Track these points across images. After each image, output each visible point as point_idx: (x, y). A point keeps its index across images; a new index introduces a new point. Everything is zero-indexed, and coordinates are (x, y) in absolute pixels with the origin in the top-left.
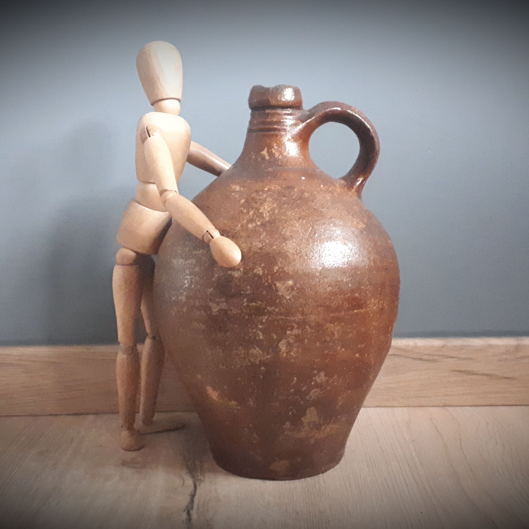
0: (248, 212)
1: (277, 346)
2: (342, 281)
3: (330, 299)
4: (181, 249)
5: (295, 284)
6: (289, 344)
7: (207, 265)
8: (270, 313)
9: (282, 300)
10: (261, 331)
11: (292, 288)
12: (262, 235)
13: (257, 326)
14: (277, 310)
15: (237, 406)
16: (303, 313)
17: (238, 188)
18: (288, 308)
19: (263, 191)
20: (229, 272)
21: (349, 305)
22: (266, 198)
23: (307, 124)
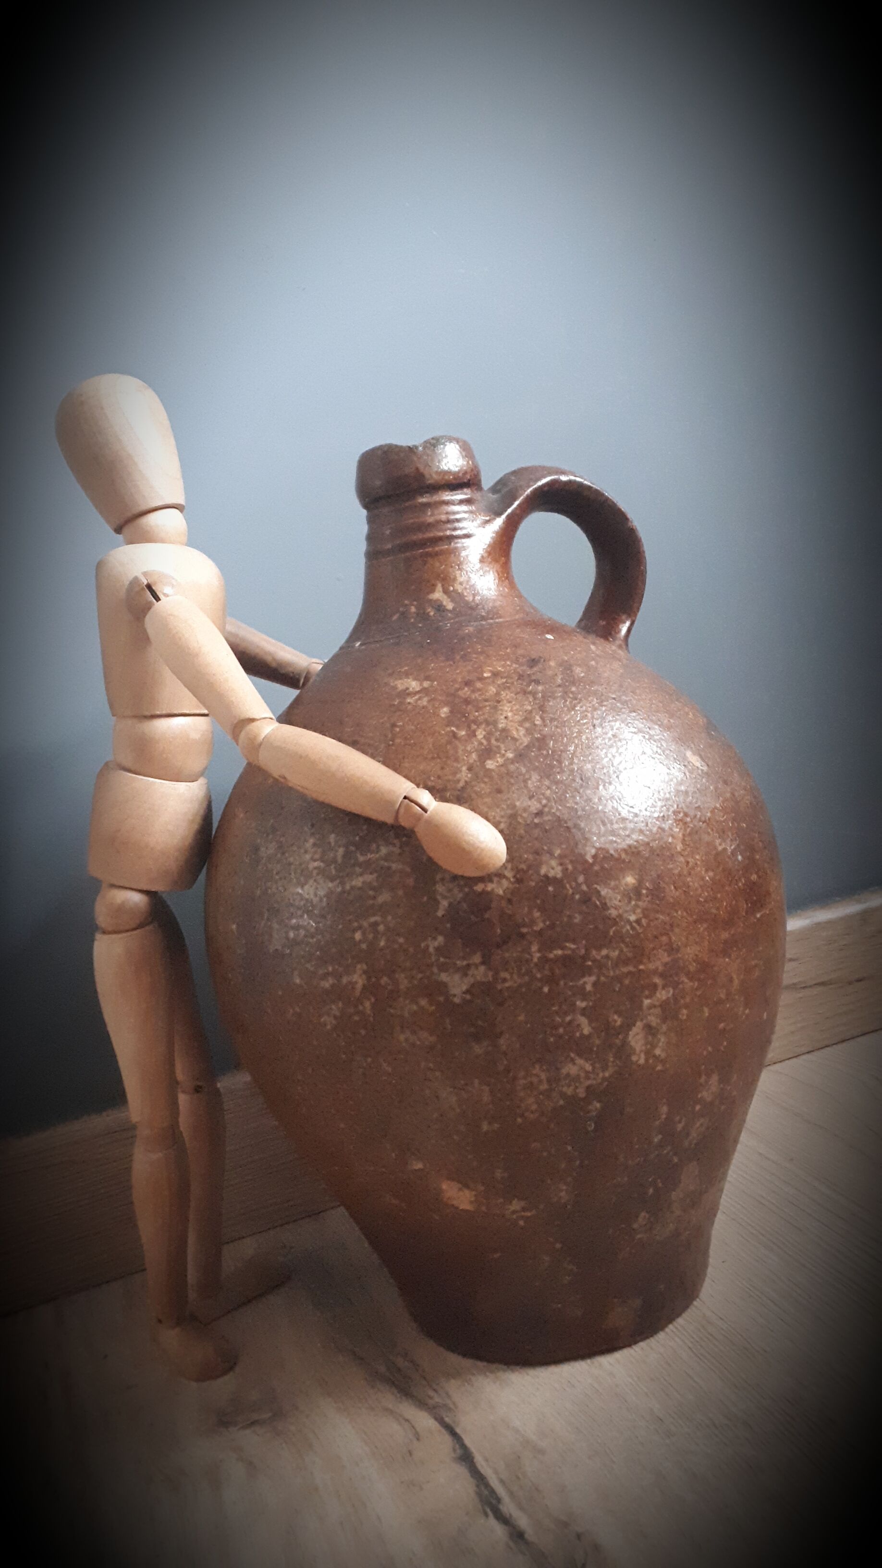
0: (473, 734)
1: (625, 1043)
2: (725, 850)
3: (715, 898)
4: (317, 856)
5: (640, 882)
6: (648, 1028)
7: (410, 881)
8: (600, 965)
9: (623, 927)
10: (583, 1014)
11: (637, 891)
12: (529, 782)
13: (574, 1004)
14: (615, 954)
15: (524, 1209)
16: (671, 949)
17: (414, 685)
18: (637, 943)
19: (481, 679)
20: (479, 888)
21: (747, 904)
22: (498, 694)
23: (508, 517)
